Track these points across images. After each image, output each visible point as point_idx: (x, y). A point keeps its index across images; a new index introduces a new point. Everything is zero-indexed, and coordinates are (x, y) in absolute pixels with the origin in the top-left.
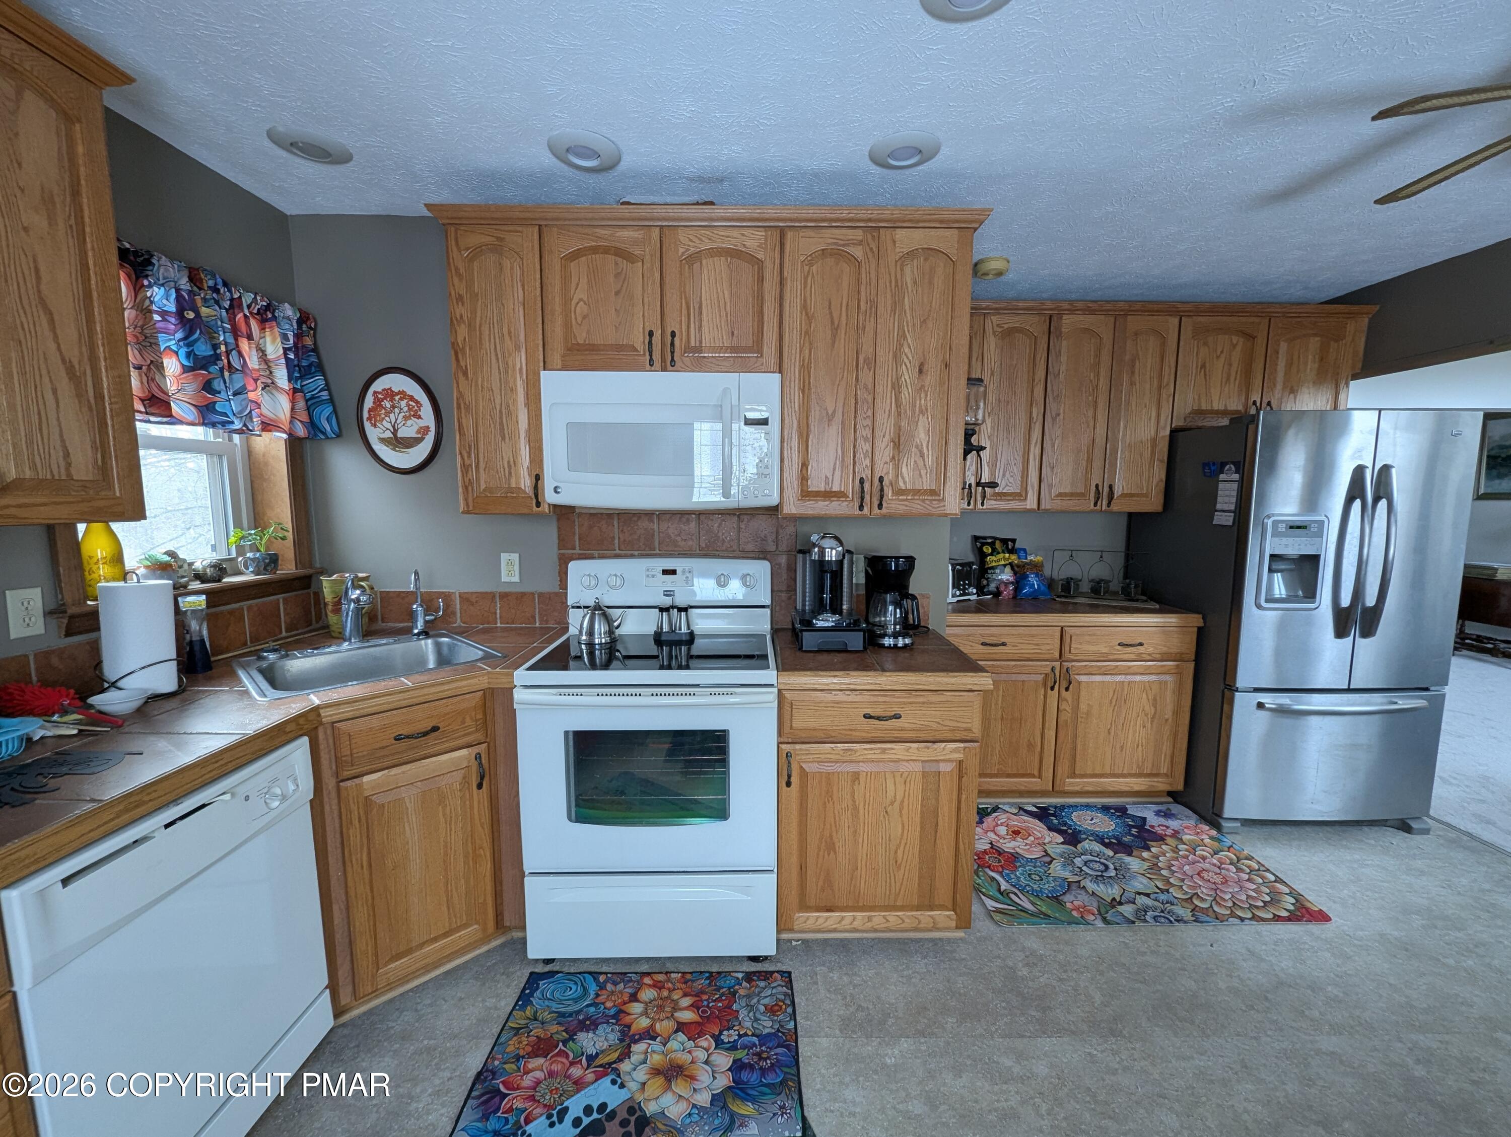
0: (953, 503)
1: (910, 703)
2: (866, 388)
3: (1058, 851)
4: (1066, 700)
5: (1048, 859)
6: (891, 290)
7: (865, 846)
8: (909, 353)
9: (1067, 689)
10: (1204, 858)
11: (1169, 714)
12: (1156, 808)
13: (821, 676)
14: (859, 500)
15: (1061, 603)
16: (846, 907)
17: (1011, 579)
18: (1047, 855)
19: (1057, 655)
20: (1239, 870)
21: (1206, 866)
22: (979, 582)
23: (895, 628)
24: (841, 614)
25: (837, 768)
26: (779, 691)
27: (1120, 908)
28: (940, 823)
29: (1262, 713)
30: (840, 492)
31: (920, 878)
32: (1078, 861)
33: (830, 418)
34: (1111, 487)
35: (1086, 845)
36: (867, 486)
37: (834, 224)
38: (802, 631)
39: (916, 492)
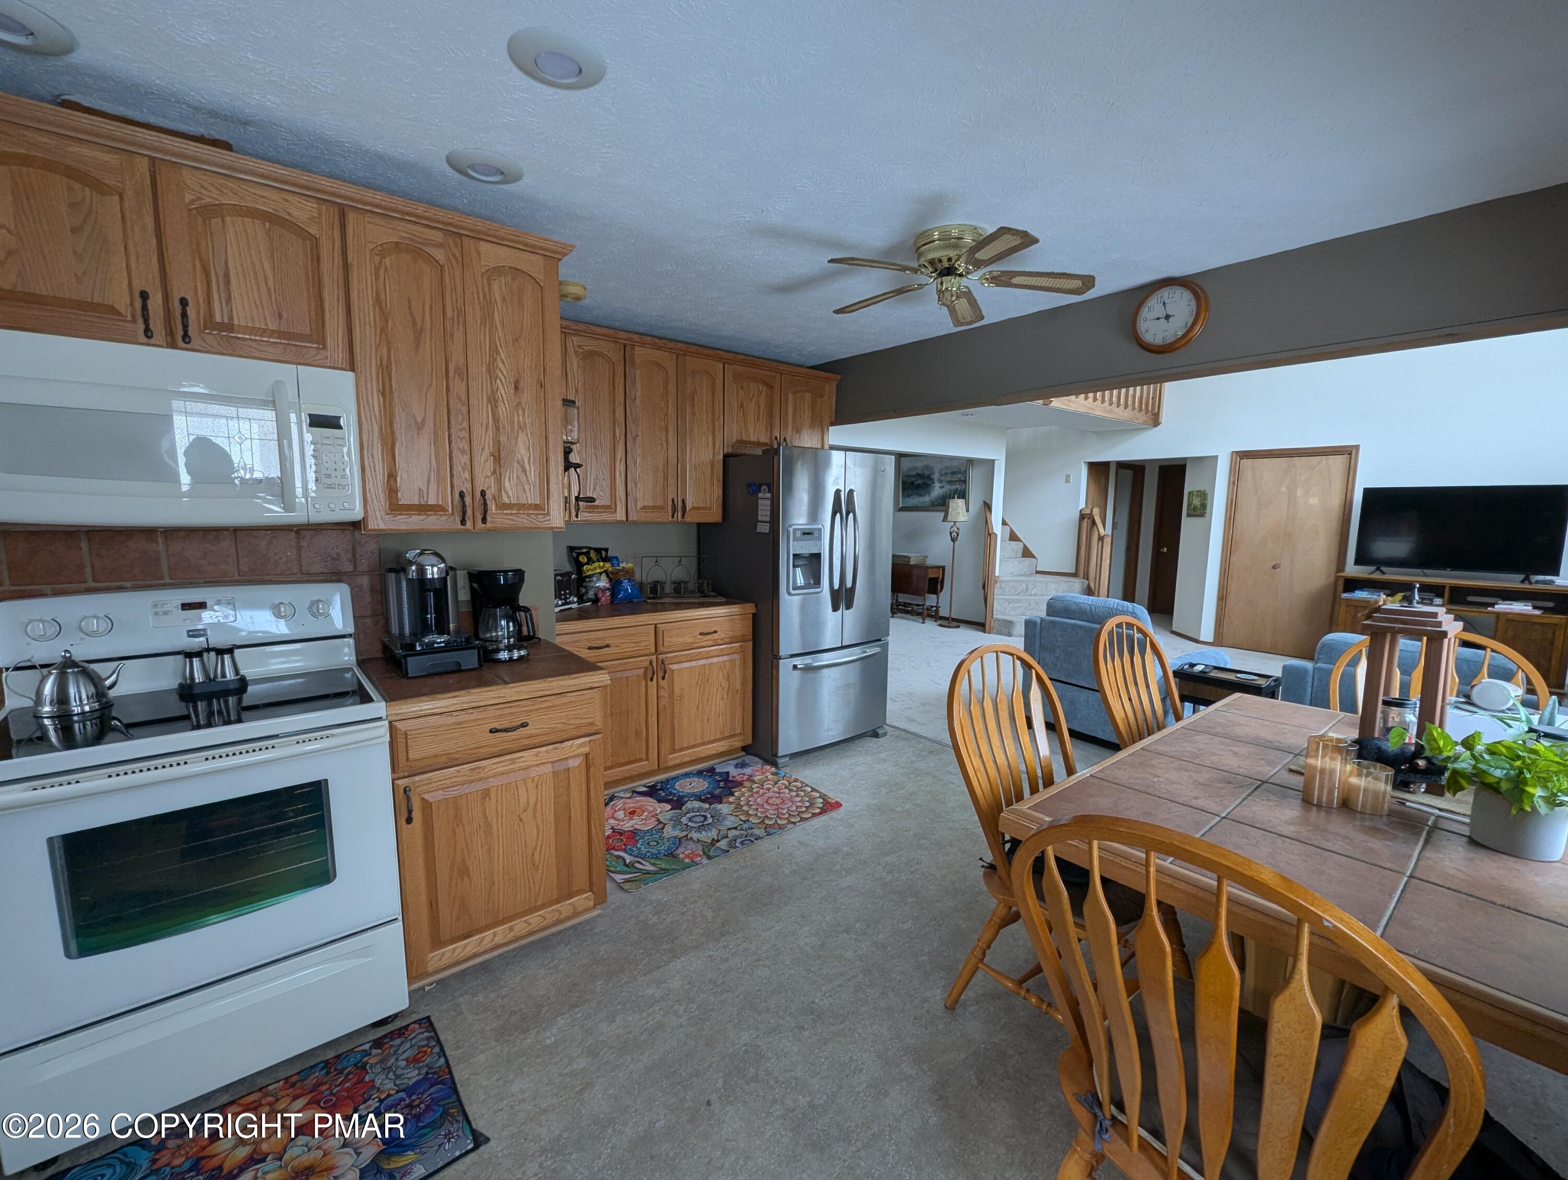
0: (557, 517)
1: (536, 710)
2: (459, 398)
3: (668, 817)
4: (663, 688)
5: (661, 826)
6: (480, 302)
7: (501, 860)
8: (504, 368)
9: (663, 678)
10: (769, 789)
11: (738, 685)
12: (734, 762)
13: (440, 699)
14: (461, 514)
15: (652, 604)
16: (486, 926)
17: (607, 586)
18: (660, 822)
19: (653, 650)
20: (791, 790)
21: (771, 794)
22: (578, 591)
23: (509, 642)
24: (449, 634)
25: (466, 789)
26: (390, 723)
27: (718, 844)
28: (573, 815)
29: (797, 673)
30: (438, 505)
31: (558, 871)
32: (684, 820)
33: (420, 426)
34: (683, 501)
35: (689, 805)
36: (468, 500)
37: (407, 218)
38: (405, 657)
39: (520, 506)
